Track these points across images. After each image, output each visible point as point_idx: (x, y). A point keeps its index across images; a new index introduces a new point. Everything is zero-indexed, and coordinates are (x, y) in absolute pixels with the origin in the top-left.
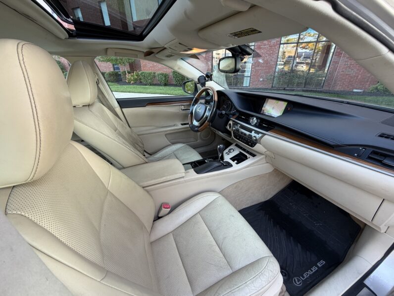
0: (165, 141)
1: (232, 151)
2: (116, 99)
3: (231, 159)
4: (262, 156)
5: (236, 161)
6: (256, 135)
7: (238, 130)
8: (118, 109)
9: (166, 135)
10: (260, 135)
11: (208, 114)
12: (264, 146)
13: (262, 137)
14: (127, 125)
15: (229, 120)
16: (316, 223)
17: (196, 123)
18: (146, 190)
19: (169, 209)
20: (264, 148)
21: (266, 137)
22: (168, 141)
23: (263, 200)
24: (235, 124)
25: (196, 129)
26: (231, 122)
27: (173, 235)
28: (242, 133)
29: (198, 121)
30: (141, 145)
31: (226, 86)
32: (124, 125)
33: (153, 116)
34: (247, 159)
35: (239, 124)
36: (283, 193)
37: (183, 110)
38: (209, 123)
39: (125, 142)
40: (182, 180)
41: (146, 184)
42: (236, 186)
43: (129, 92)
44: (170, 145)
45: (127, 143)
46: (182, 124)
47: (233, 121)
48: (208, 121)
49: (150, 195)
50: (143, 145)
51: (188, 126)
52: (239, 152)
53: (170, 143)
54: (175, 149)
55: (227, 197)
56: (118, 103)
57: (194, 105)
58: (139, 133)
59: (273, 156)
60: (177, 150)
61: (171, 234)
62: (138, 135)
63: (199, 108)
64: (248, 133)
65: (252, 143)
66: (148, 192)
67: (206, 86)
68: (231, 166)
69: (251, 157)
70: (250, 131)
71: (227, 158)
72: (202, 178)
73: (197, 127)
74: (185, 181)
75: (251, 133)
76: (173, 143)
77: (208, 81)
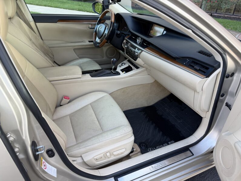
0: (74, 55)
1: (124, 64)
2: (31, 14)
3: (121, 70)
4: (143, 69)
5: (124, 72)
6: (138, 51)
7: (128, 48)
8: (32, 23)
9: (74, 50)
10: (140, 51)
11: (106, 32)
12: (142, 60)
13: (141, 52)
14: (40, 37)
15: (124, 39)
16: (179, 120)
17: (98, 40)
18: (52, 84)
19: (69, 100)
20: (142, 61)
21: (143, 52)
22: (76, 56)
23: (146, 104)
24: (127, 42)
25: (98, 45)
26: (125, 41)
27: (70, 116)
28: (130, 50)
29: (99, 38)
30: (51, 56)
31: (131, 10)
32: (37, 37)
33: (63, 32)
34: (132, 70)
35: (130, 43)
36: (163, 101)
37: (91, 28)
38: (106, 40)
39: (37, 49)
40: (79, 79)
41: (51, 79)
42: (123, 90)
43: (45, 6)
44: (78, 59)
45: (39, 50)
46: (90, 42)
47: (127, 40)
48: (105, 39)
49: (55, 87)
50: (53, 56)
51: (92, 43)
52: (128, 66)
53: (78, 58)
54: (82, 62)
55: (115, 99)
56: (33, 18)
57: (98, 24)
58: (50, 46)
59: (150, 68)
60: (83, 63)
61: (69, 116)
62: (50, 47)
63: (101, 28)
64: (133, 50)
65: (135, 58)
66: (53, 85)
67: (109, 8)
68: (119, 74)
69: (135, 68)
70: (135, 48)
71: (119, 69)
72: (95, 80)
73: (99, 43)
74: (82, 81)
75: (135, 49)
76: (81, 58)
77: (111, 4)
